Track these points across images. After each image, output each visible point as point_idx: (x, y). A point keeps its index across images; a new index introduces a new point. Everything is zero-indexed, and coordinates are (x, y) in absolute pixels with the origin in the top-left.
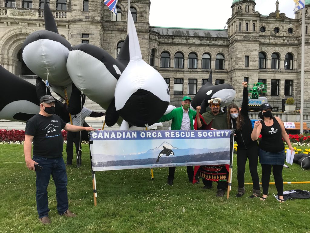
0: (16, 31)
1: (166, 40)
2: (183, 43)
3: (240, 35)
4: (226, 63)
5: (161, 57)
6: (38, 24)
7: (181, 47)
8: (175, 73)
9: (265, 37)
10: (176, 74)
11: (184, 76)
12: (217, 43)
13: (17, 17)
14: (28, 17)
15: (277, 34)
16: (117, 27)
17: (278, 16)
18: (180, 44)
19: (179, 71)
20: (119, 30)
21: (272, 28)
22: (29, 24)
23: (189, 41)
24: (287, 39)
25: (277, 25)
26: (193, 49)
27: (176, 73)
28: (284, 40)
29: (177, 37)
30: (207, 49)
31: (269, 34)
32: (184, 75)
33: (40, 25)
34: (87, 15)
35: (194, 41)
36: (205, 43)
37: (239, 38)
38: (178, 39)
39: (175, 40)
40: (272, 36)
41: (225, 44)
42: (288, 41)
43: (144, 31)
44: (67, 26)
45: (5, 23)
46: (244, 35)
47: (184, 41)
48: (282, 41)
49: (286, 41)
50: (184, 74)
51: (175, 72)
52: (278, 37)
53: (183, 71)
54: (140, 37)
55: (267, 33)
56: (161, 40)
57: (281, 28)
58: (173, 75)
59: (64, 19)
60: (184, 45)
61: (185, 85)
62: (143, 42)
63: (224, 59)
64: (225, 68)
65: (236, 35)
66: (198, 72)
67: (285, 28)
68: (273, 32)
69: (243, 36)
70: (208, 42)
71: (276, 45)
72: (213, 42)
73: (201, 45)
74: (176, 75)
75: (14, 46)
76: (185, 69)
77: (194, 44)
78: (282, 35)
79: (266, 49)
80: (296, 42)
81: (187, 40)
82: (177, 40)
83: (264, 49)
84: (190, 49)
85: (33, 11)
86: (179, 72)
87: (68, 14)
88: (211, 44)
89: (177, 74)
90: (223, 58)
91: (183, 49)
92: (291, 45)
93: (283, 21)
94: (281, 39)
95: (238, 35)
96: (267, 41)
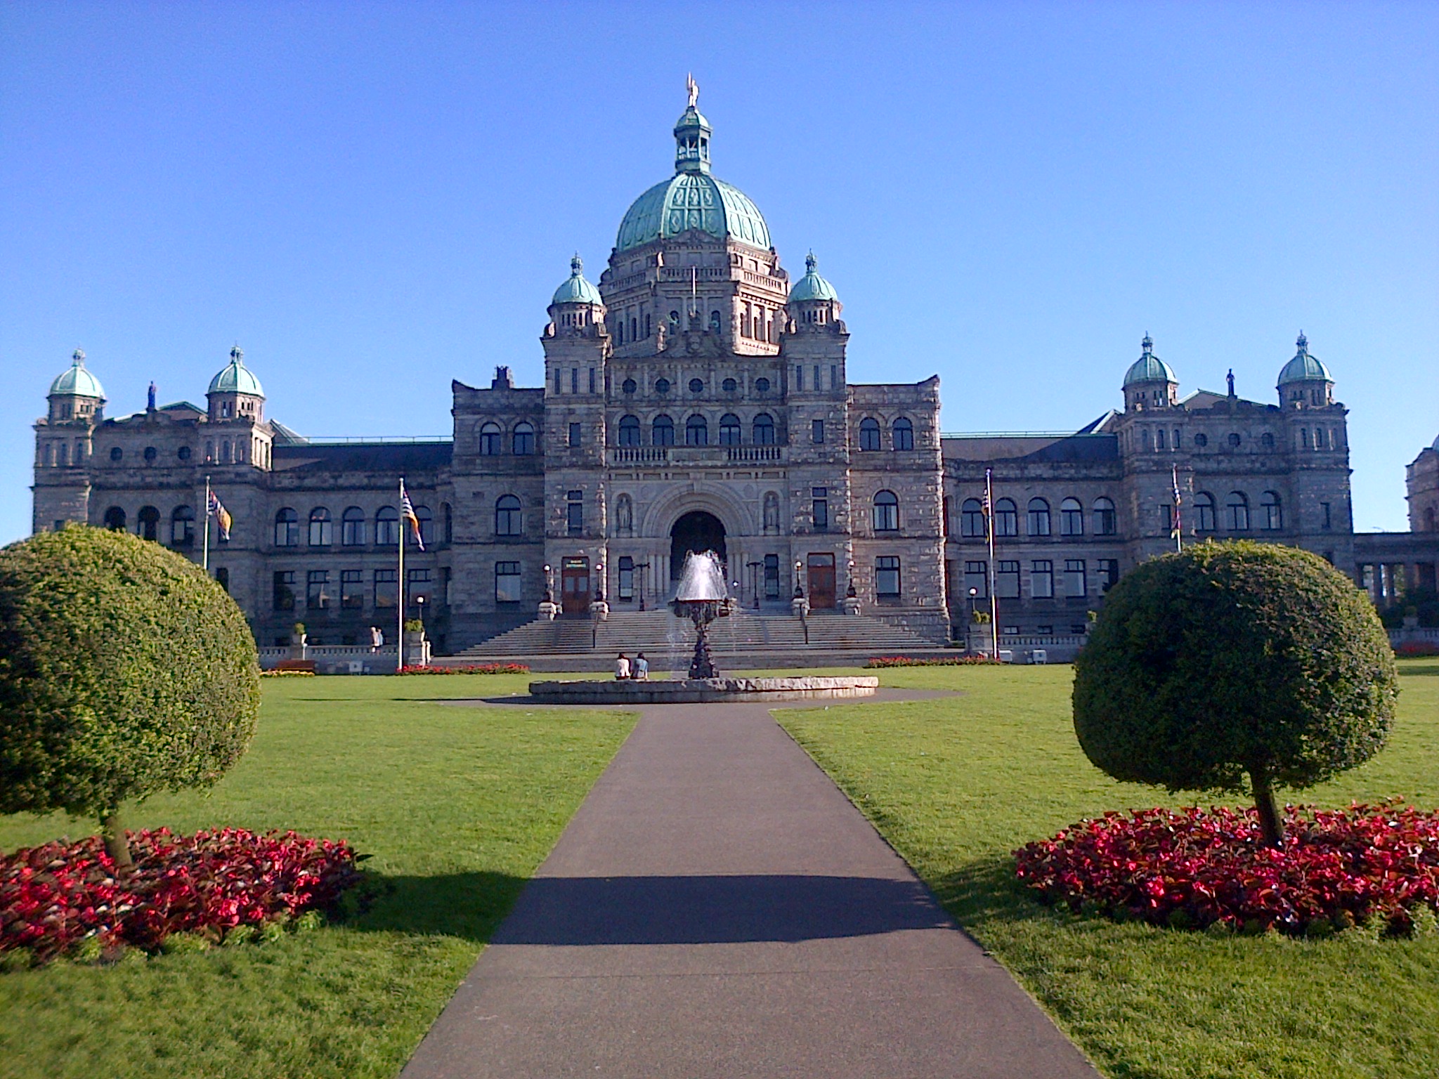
0: (682, 490)
1: (973, 473)
2: (1013, 476)
3: (1145, 460)
4: (1118, 518)
5: (964, 512)
6: (725, 474)
7: (1008, 487)
9: (1207, 457)
10: (1000, 551)
12: (1093, 473)
13: (686, 463)
14: (710, 463)
15: (1236, 450)
16: (872, 462)
17: (1234, 407)
18: (1008, 480)
19: (1007, 543)
20: (876, 469)
21: (1223, 435)
22: (706, 474)
23: (1026, 472)
24: (1261, 459)
25: (1235, 428)
26: (1039, 490)
27: (1001, 548)
28: (1253, 462)
30: (1071, 488)
31: (1217, 452)
32: (1021, 553)
33: (728, 474)
34: (822, 451)
35: (1039, 472)
36: (1067, 476)
37: (1144, 466)
40: (1225, 453)
41: (1114, 474)
42: (1263, 465)
43: (930, 468)
44: (781, 474)
45: (663, 475)
46: (1155, 457)
48: (1248, 465)
49: (1258, 465)
50: (1020, 551)
52: (1239, 455)
53: (1019, 543)
54: (923, 482)
55: (1212, 447)
56: (960, 473)
57: (1243, 434)
59: (777, 462)
60: (1017, 480)
61: (1024, 575)
62: (928, 491)
63: (1113, 510)
64: (1119, 530)
65: (1137, 460)
66: (1053, 543)
67: (1253, 434)
68: (1226, 445)
69: (1153, 461)
70: (1073, 471)
71: (1235, 473)
72: (1084, 471)
73: (1056, 479)
74: (1001, 553)
76: (1021, 539)
77: (1039, 478)
78: (1248, 451)
79: (1212, 485)
80: (1283, 465)
83: (1208, 485)
84: (1031, 491)
85: (717, 449)
87: (784, 450)
88: (1080, 476)
89: (1004, 551)
90: (1110, 507)
91: (1013, 491)
92: (1271, 472)
93: (1247, 419)
94: (1245, 460)
95: (1141, 460)
96: (1212, 465)
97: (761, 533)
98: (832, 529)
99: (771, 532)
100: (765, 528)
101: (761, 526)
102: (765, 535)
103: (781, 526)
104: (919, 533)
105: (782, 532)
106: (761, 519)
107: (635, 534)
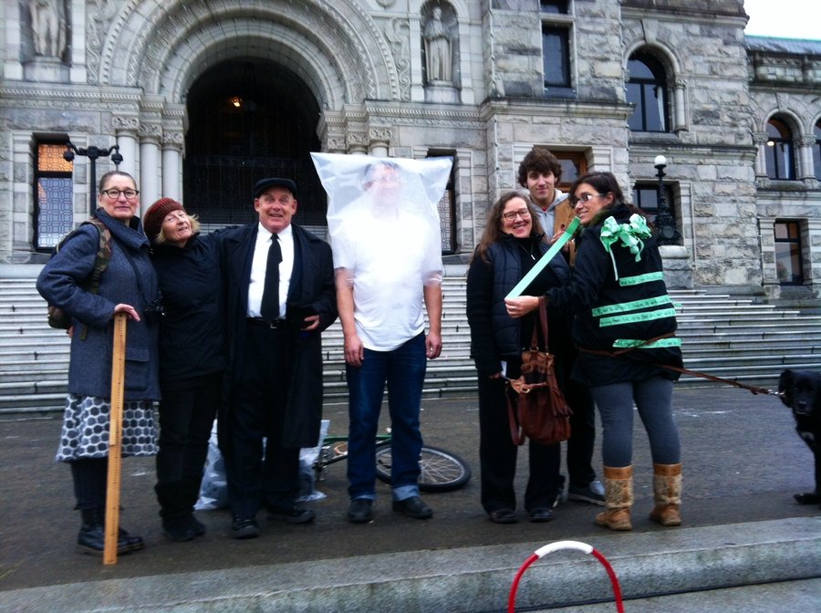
7: (787, 96)
8: (774, 199)
10: (777, 202)
11: (808, 210)
18: (781, 85)
20: (630, 3)
23: (810, 73)
27: (780, 198)
29: (770, 59)
32: (809, 207)
38: (772, 65)
39: (762, 70)
43: (729, 10)
47: (792, 74)
50: (808, 203)
51: (778, 194)
53: (804, 190)
54: (717, 37)
58: (767, 207)
61: (815, 245)
62: (728, 55)
74: (780, 206)
75: (191, 54)
76: (809, 184)
81: (804, 68)
82: (772, 70)
86: (792, 195)
89: (784, 202)
91: (793, 104)
97: (418, 94)
98: (586, 92)
99: (442, 95)
100: (427, 84)
101: (418, 79)
102: (426, 103)
103: (465, 82)
104: (715, 139)
105: (468, 97)
106: (416, 65)
107: (78, 75)
